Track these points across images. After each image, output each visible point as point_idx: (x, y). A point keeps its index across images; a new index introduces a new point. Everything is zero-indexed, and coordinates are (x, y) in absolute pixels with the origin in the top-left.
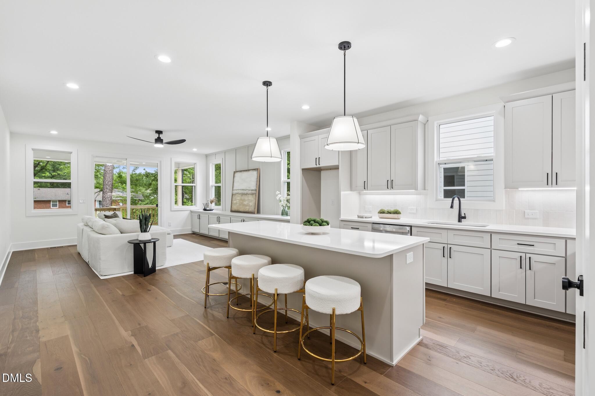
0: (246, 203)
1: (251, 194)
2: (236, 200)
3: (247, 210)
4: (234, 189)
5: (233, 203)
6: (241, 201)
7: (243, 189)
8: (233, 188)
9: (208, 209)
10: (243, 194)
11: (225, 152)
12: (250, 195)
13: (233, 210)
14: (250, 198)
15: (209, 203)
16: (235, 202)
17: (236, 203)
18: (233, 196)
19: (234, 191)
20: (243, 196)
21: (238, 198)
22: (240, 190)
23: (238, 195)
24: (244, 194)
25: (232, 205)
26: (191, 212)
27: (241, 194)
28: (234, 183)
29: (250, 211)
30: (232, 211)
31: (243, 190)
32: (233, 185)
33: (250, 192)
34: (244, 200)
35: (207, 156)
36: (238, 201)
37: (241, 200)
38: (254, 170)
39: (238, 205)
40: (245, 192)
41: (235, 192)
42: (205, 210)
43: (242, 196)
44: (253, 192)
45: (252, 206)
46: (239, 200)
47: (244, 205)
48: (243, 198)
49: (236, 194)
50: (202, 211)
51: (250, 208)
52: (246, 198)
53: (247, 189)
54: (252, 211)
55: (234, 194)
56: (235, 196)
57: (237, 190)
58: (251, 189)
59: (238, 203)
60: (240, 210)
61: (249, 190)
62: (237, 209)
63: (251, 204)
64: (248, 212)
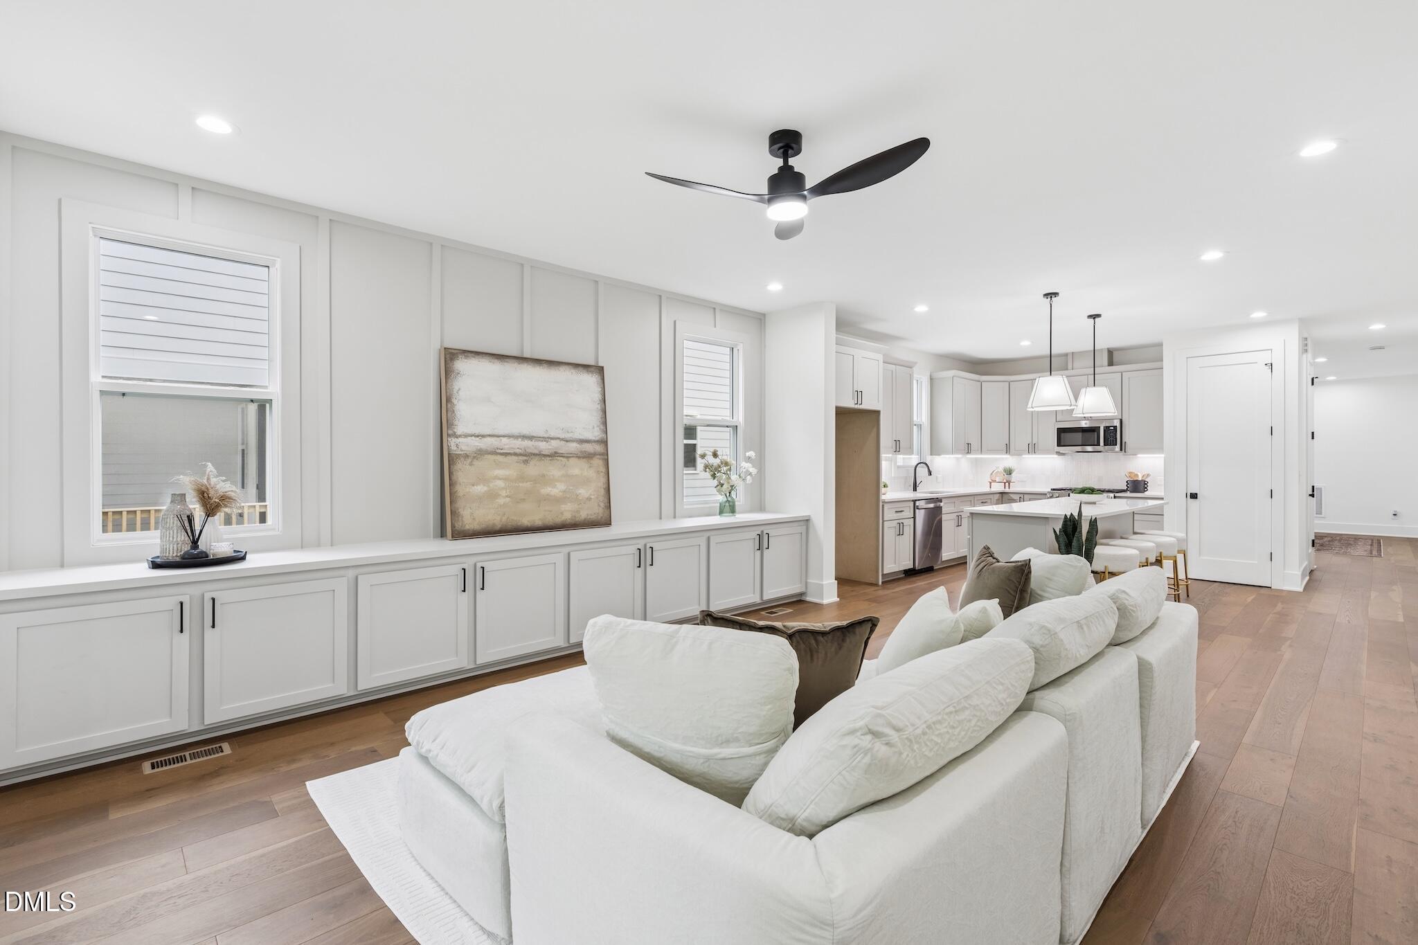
0: (556, 490)
1: (579, 457)
2: (482, 480)
3: (567, 516)
4: (462, 429)
5: (461, 494)
6: (528, 485)
7: (526, 432)
8: (449, 424)
10: (527, 456)
12: (571, 460)
13: (471, 522)
14: (576, 471)
16: (480, 489)
17: (492, 495)
18: (463, 465)
19: (460, 440)
20: (532, 463)
22: (506, 440)
23: (500, 457)
24: (534, 454)
25: (461, 504)
27: (515, 454)
28: (453, 400)
29: (585, 519)
30: (459, 535)
31: (524, 437)
32: (443, 410)
33: (573, 447)
34: (543, 479)
36: (500, 484)
37: (522, 478)
38: (581, 369)
39: (501, 501)
40: (544, 447)
41: (469, 444)
43: (526, 461)
44: (589, 448)
45: (589, 499)
46: (506, 479)
47: (549, 499)
48: (534, 468)
49: (480, 453)
51: (580, 506)
52: (553, 470)
53: (553, 434)
54: (593, 517)
55: (466, 456)
56: (476, 462)
57: (483, 436)
58: (577, 436)
59: (504, 493)
60: (526, 521)
61: (567, 441)
62: (504, 519)
63: (583, 492)
64: (573, 522)
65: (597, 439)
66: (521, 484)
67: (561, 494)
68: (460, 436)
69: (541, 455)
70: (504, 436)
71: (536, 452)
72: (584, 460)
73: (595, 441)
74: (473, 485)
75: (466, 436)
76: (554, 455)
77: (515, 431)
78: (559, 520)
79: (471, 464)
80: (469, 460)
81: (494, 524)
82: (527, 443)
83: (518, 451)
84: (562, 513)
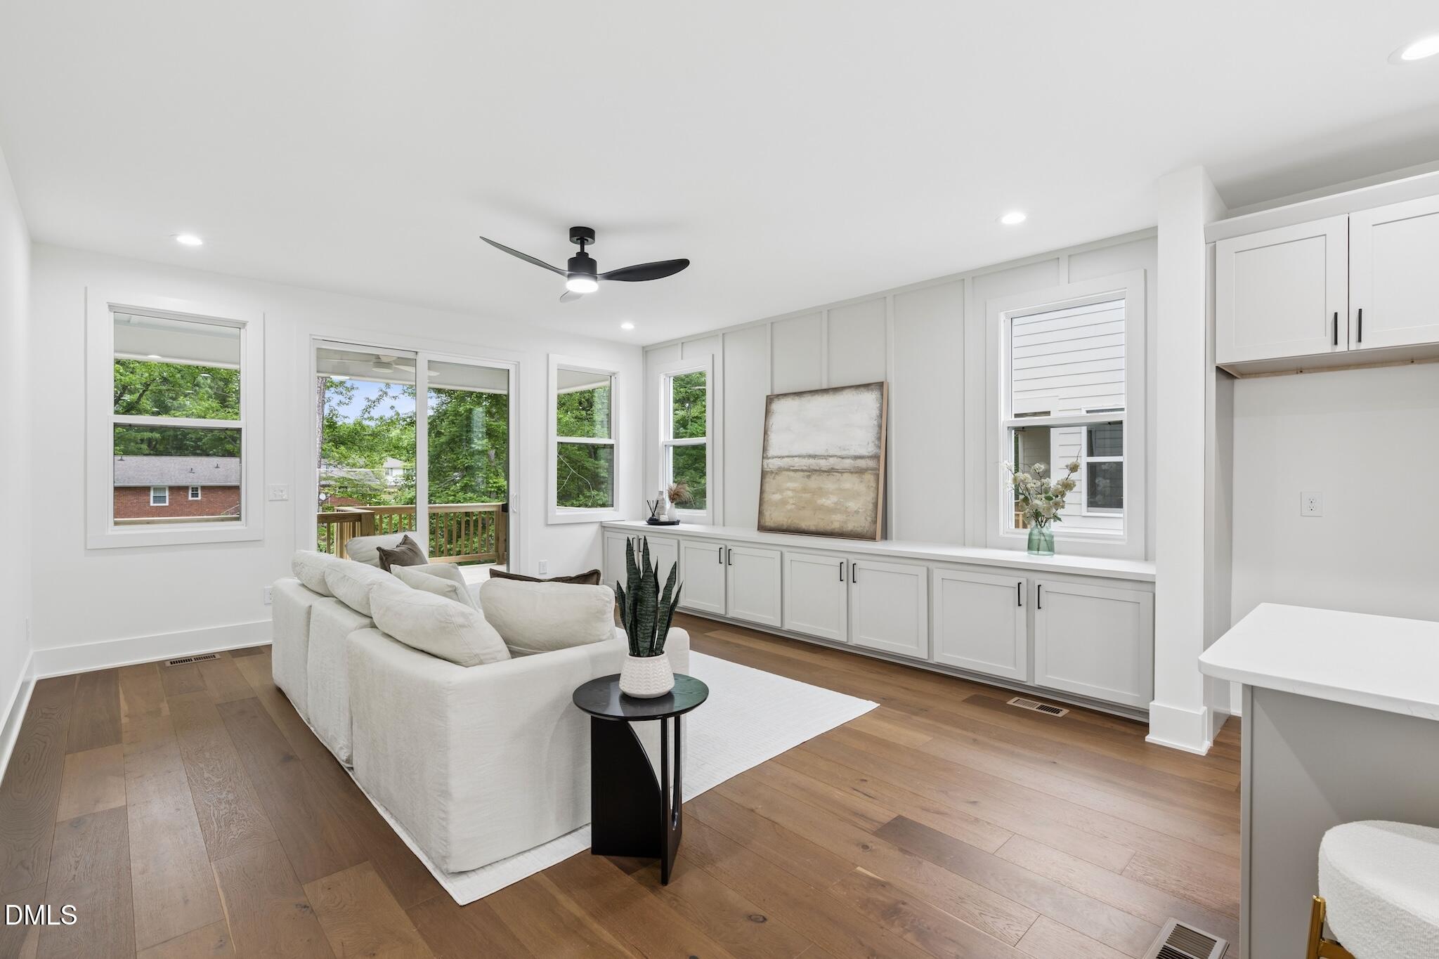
0: (829, 501)
1: (852, 473)
2: (780, 491)
3: (836, 526)
4: (771, 453)
5: (766, 500)
6: (808, 496)
7: (811, 452)
8: (765, 449)
9: (663, 518)
10: (811, 472)
11: (723, 335)
12: (846, 475)
13: (769, 521)
14: (847, 486)
15: (663, 499)
16: (777, 497)
17: (784, 502)
18: (769, 479)
19: (770, 460)
20: (814, 477)
21: (791, 485)
22: (796, 459)
23: (792, 474)
24: (816, 471)
25: (765, 506)
26: (604, 527)
27: (802, 471)
28: (769, 433)
29: (852, 531)
30: (762, 528)
31: (810, 456)
32: (765, 440)
33: (848, 463)
34: (820, 492)
35: (647, 352)
36: (790, 493)
37: (805, 490)
38: (862, 389)
39: (789, 507)
40: (824, 464)
41: (773, 464)
42: (654, 521)
43: (809, 477)
44: (862, 463)
45: (857, 512)
46: (794, 490)
47: (821, 508)
48: (814, 482)
49: (780, 470)
50: (643, 524)
51: (848, 518)
52: (829, 484)
53: (831, 453)
54: (859, 530)
55: (772, 472)
56: (777, 477)
57: (783, 457)
58: (852, 453)
59: (791, 501)
60: (804, 525)
61: (843, 458)
62: (790, 521)
63: (852, 505)
64: (840, 532)
65: (871, 454)
66: (803, 495)
67: (833, 505)
68: (769, 458)
69: (820, 471)
70: (796, 456)
71: (818, 468)
72: (857, 475)
73: (868, 457)
74: (774, 494)
75: (773, 458)
76: (831, 471)
77: (804, 452)
78: (829, 528)
79: (774, 478)
80: (773, 475)
81: (783, 525)
82: (812, 461)
83: (805, 468)
84: (832, 522)
